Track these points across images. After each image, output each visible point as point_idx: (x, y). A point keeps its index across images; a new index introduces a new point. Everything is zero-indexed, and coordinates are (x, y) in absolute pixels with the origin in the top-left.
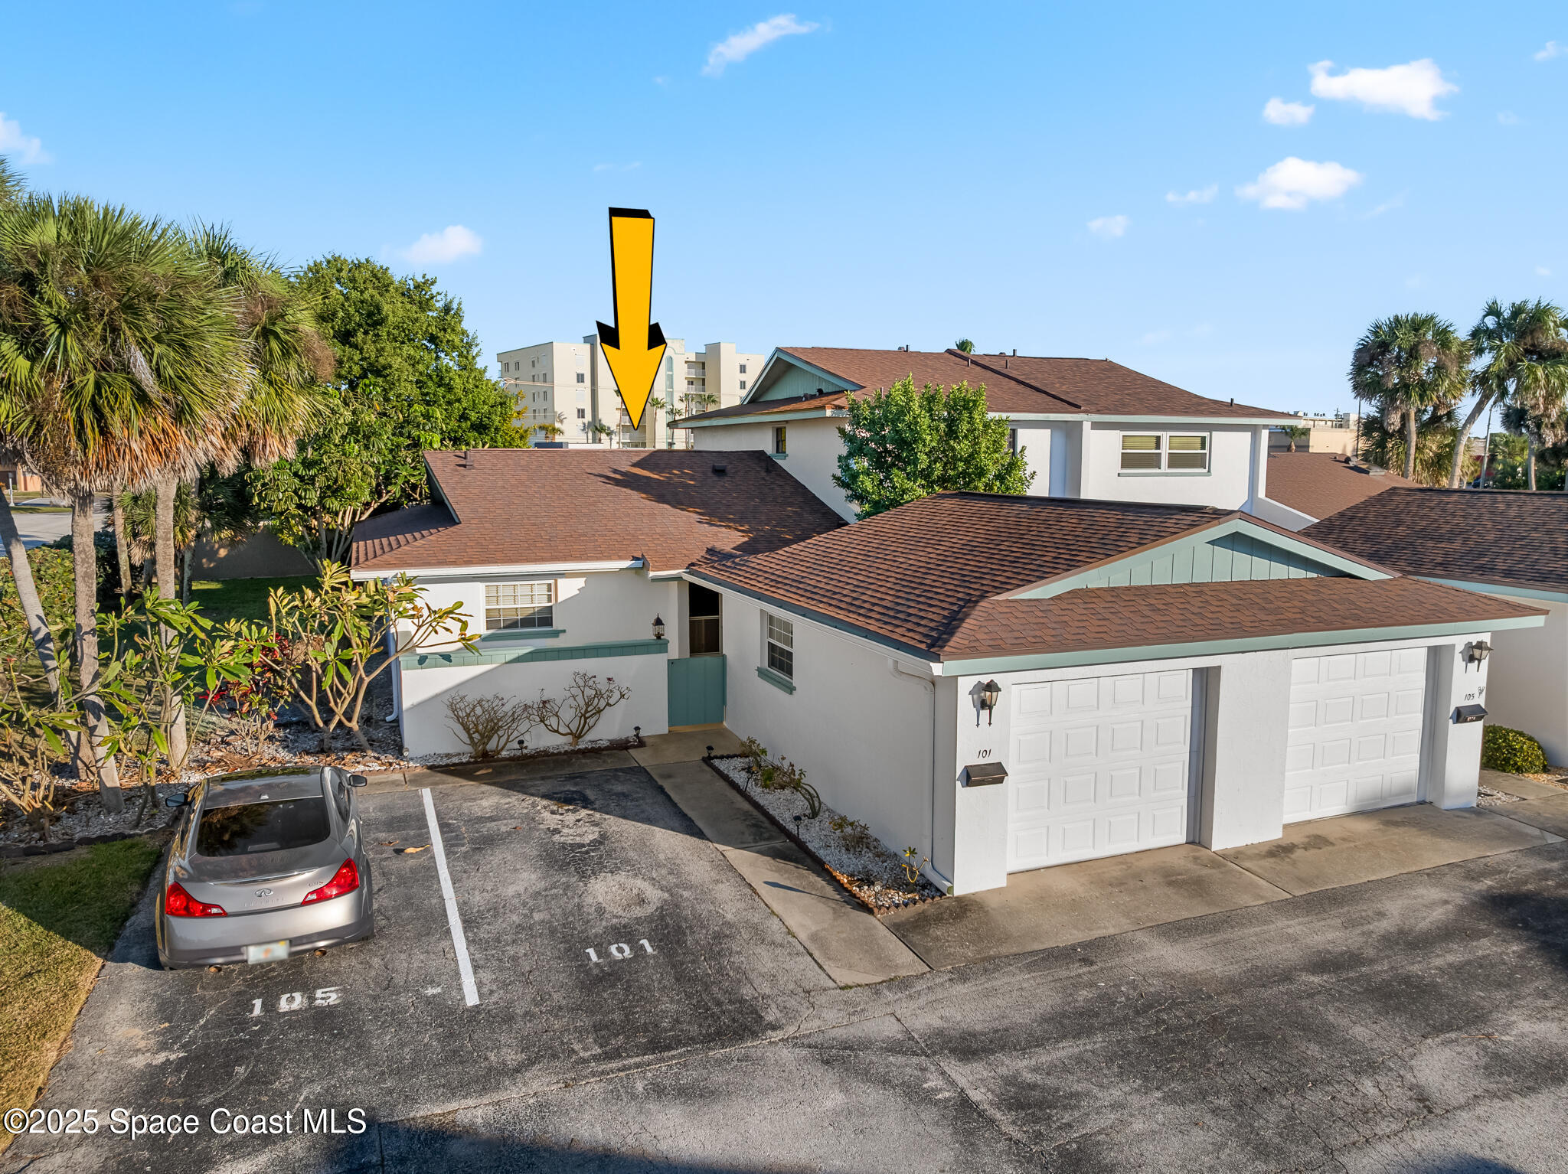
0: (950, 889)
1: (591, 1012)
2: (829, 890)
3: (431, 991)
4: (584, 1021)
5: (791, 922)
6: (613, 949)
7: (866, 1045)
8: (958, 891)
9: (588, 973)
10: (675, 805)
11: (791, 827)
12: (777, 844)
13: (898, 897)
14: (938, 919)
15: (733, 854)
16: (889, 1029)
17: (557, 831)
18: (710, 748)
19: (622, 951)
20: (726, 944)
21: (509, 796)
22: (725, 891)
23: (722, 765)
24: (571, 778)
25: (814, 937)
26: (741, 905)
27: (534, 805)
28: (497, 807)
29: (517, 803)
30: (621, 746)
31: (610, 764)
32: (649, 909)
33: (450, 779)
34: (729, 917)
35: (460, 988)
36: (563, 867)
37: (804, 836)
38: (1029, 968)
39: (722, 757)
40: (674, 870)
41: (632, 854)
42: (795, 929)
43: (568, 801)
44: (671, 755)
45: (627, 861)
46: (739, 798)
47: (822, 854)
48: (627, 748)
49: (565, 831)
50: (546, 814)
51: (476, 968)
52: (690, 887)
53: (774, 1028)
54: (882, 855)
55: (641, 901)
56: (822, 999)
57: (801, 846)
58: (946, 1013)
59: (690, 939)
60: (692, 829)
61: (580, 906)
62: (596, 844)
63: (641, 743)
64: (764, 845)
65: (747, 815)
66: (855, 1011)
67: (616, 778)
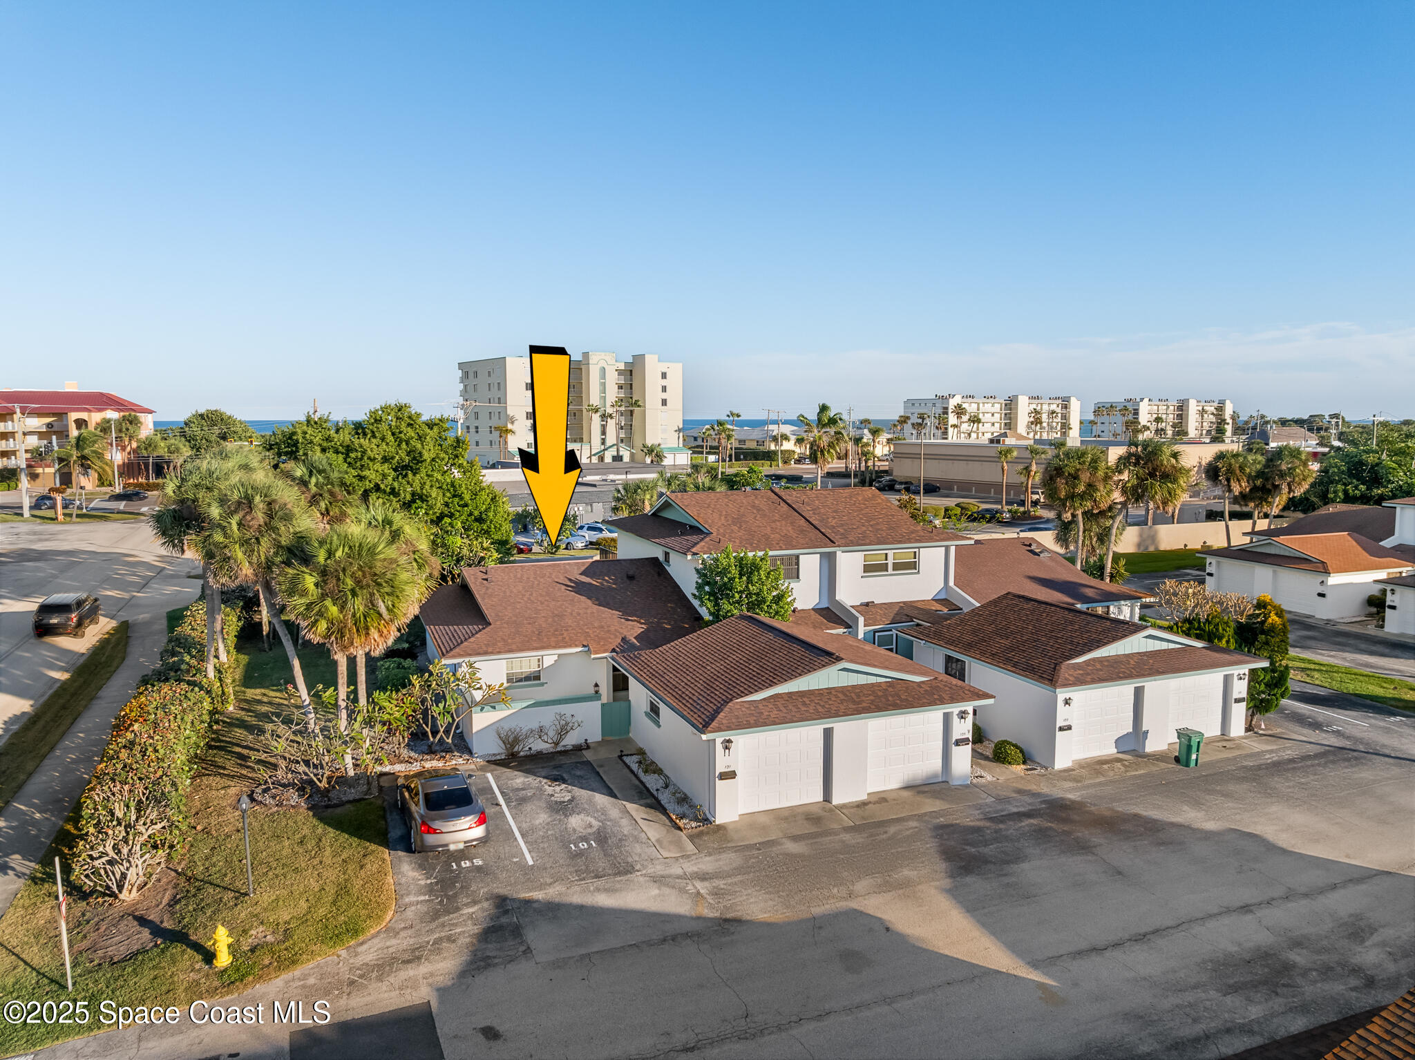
0: (714, 821)
1: (573, 866)
2: (667, 822)
3: (515, 860)
4: (572, 869)
5: (649, 835)
6: (580, 844)
7: (669, 876)
8: (717, 822)
9: (571, 853)
10: (605, 782)
11: (655, 793)
12: (649, 801)
13: (694, 824)
14: (708, 833)
15: (629, 806)
16: (679, 871)
17: (552, 795)
18: (622, 751)
19: (585, 846)
20: (623, 843)
21: (528, 777)
22: (624, 822)
23: (627, 760)
24: (555, 767)
25: (658, 841)
26: (631, 828)
27: (540, 782)
28: (524, 783)
29: (532, 780)
30: (578, 749)
31: (574, 759)
32: (594, 829)
33: (498, 768)
34: (626, 832)
35: (526, 859)
36: (557, 812)
37: (661, 797)
38: (735, 852)
39: (627, 755)
40: (604, 812)
41: (586, 806)
42: (650, 837)
43: (555, 780)
44: (603, 754)
45: (584, 809)
46: (634, 778)
47: (666, 806)
48: (581, 750)
49: (556, 795)
50: (546, 787)
51: (530, 852)
52: (611, 820)
53: (638, 871)
54: (692, 806)
55: (591, 826)
56: (657, 862)
57: (659, 802)
58: (700, 867)
59: (610, 841)
60: (612, 794)
61: (566, 828)
62: (570, 801)
63: (588, 747)
64: (643, 802)
65: (636, 787)
66: (667, 865)
67: (576, 767)
